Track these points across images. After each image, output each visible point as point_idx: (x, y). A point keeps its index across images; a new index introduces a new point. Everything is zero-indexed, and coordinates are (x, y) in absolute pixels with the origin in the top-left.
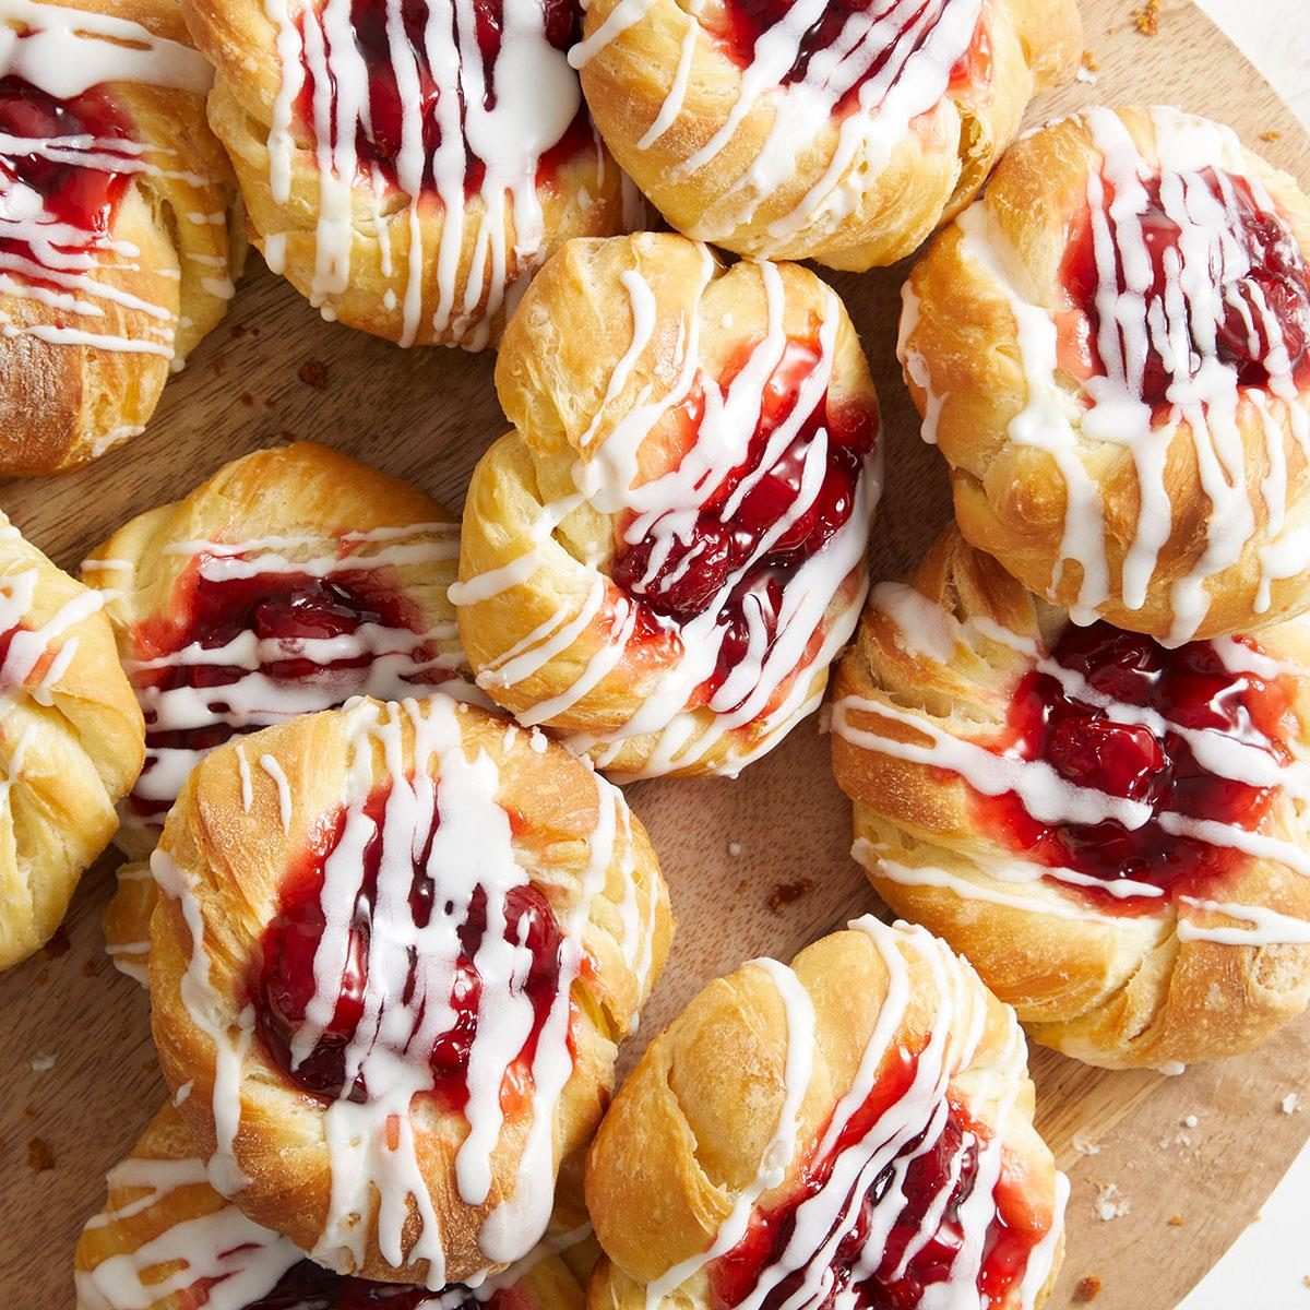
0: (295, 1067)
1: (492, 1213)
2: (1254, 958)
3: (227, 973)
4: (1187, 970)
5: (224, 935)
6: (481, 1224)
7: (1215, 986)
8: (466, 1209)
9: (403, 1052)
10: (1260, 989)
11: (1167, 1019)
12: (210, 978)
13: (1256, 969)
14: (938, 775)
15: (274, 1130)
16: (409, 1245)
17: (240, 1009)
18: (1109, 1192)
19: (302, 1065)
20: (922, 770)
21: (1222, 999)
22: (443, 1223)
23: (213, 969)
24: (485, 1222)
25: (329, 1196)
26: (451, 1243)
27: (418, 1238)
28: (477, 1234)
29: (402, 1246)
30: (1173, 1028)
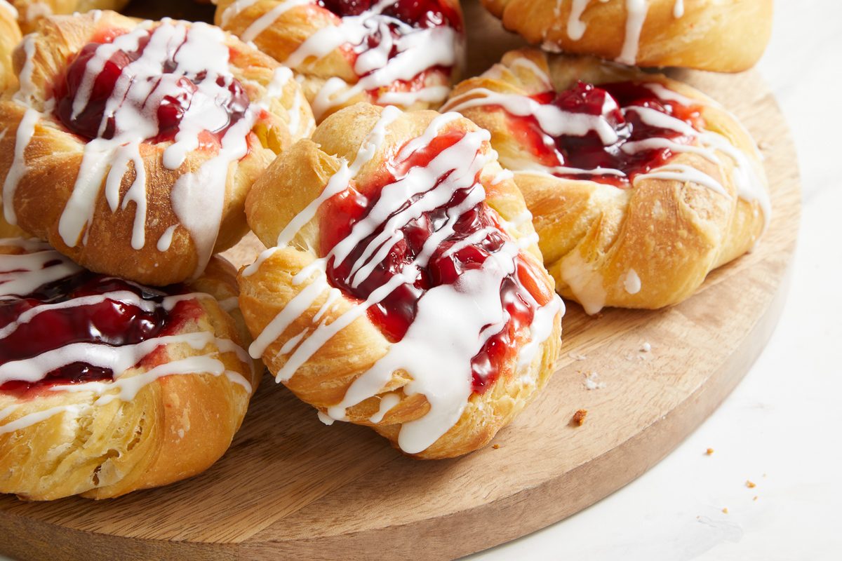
0: (74, 117)
1: (183, 176)
2: (682, 189)
3: (45, 77)
4: (639, 193)
5: (47, 55)
6: (174, 182)
7: (658, 203)
8: (166, 172)
9: (141, 107)
10: (686, 206)
11: (628, 224)
12: (33, 77)
13: (683, 194)
14: (489, 108)
15: (52, 141)
16: (125, 189)
17: (47, 99)
18: (593, 376)
19: (79, 116)
20: (479, 109)
21: (662, 211)
22: (150, 179)
23: (35, 72)
24: (177, 181)
25: (79, 168)
26: (153, 194)
27: (132, 185)
28: (170, 189)
29: (120, 191)
30: (632, 231)
